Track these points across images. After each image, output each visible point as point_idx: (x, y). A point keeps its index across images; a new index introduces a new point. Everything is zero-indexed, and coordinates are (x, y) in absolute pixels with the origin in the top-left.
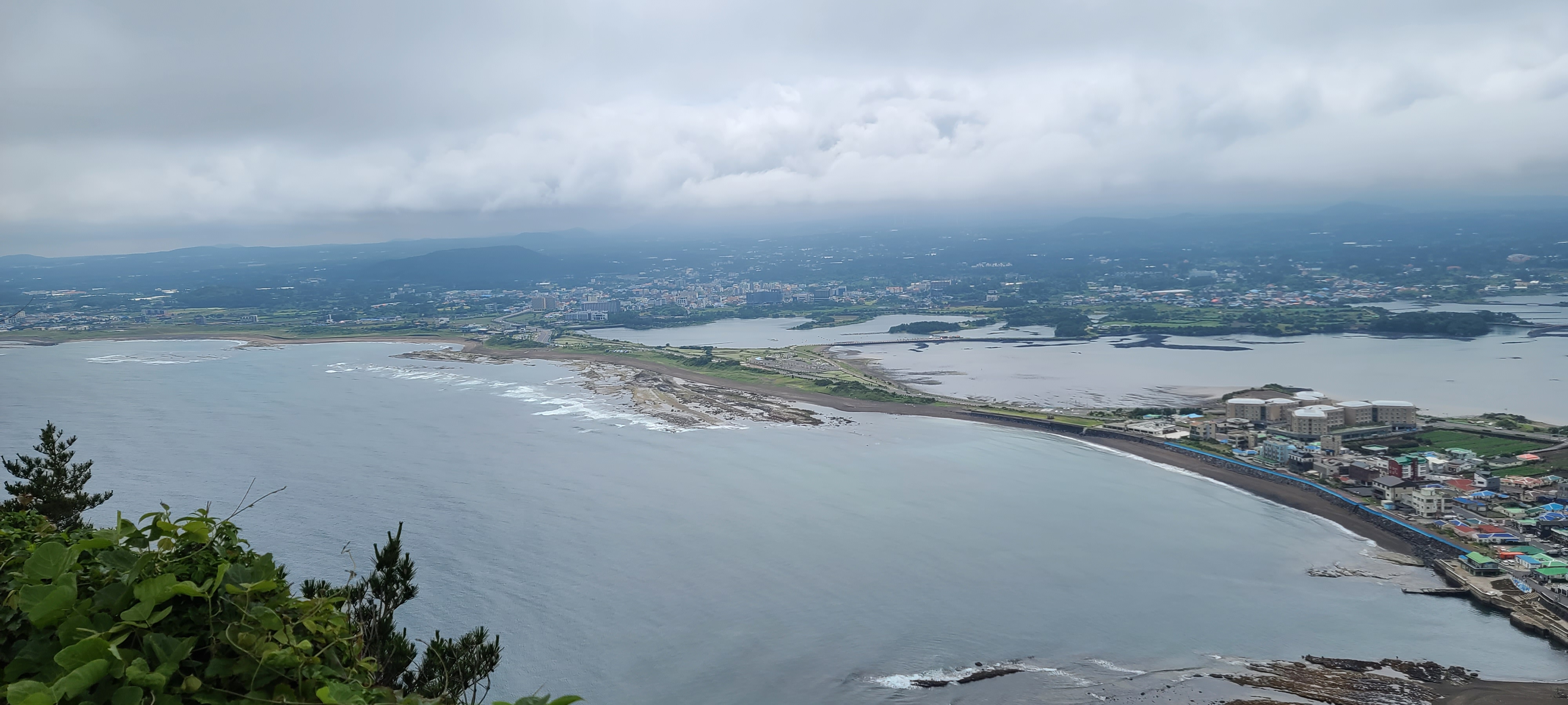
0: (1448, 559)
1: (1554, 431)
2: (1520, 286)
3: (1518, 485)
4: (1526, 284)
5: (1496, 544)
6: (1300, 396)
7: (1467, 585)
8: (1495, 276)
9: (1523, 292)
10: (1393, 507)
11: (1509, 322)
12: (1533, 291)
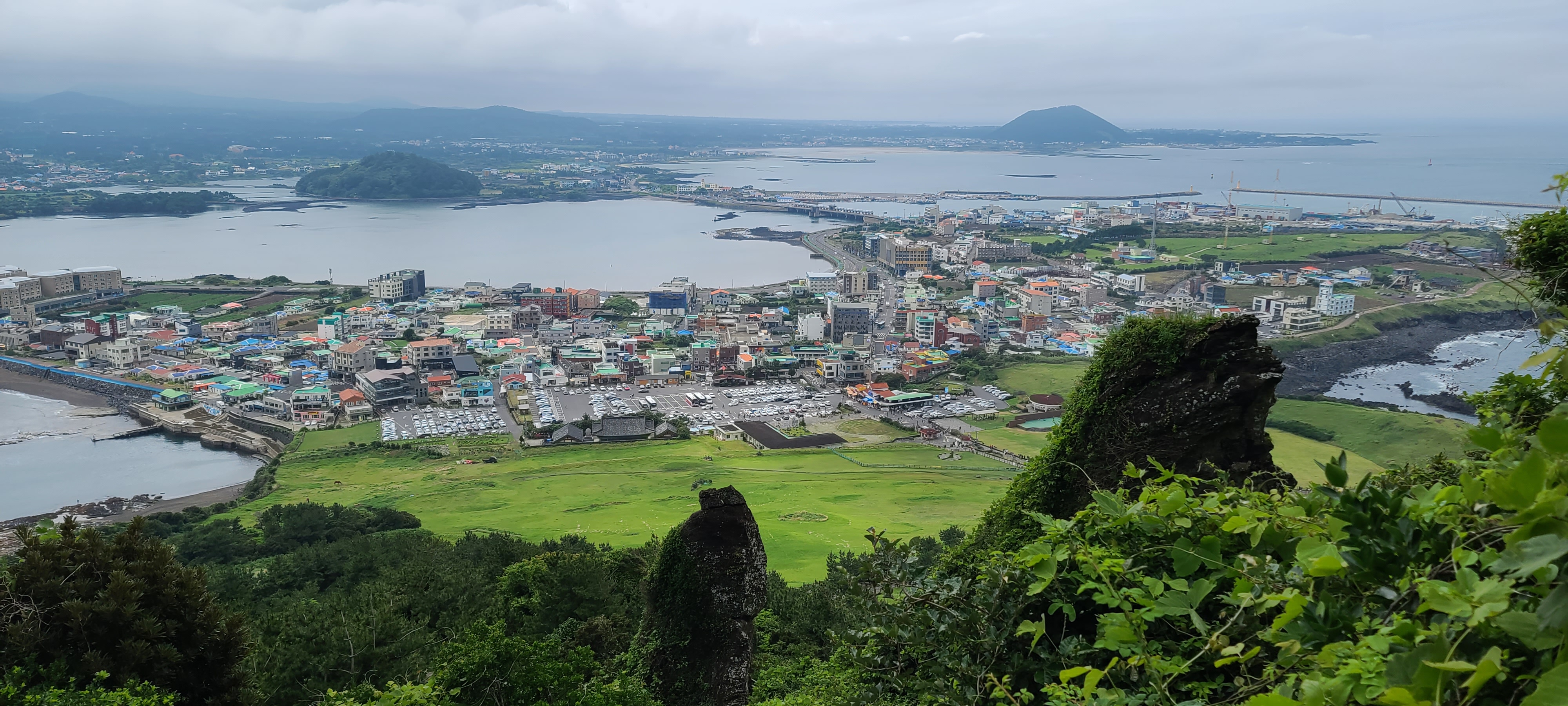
0: (144, 402)
1: (257, 282)
2: (238, 170)
3: (220, 329)
4: (244, 170)
5: (192, 380)
7: (159, 421)
8: (216, 163)
9: (241, 177)
10: (89, 364)
11: (227, 202)
12: (250, 176)
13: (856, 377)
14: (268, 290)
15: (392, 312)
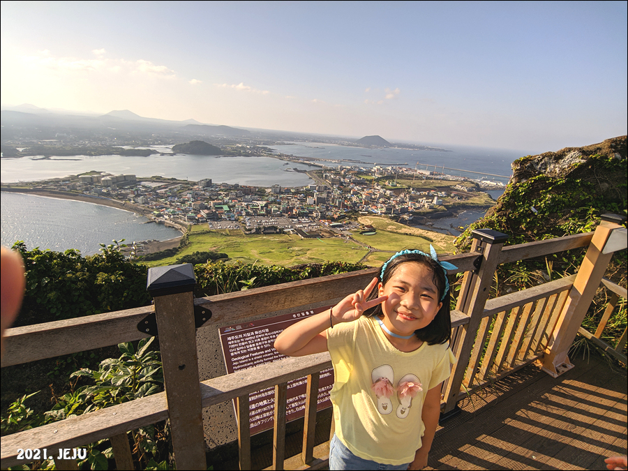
0: (149, 214)
1: (169, 179)
2: (156, 143)
5: (159, 209)
6: (102, 174)
10: (134, 203)
11: (155, 152)
12: (159, 144)
13: (323, 217)
14: (172, 182)
15: (204, 190)
